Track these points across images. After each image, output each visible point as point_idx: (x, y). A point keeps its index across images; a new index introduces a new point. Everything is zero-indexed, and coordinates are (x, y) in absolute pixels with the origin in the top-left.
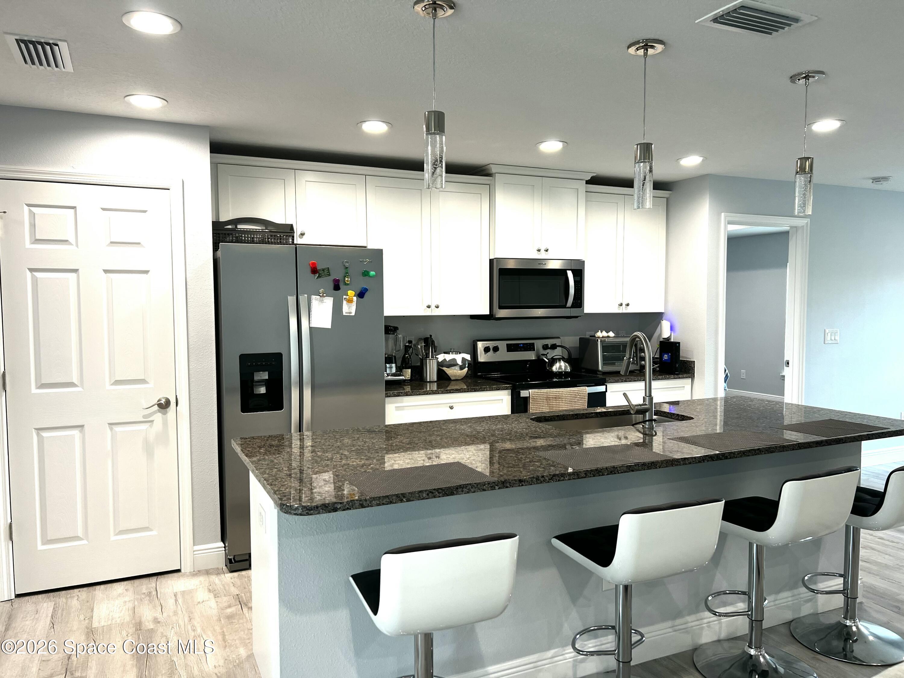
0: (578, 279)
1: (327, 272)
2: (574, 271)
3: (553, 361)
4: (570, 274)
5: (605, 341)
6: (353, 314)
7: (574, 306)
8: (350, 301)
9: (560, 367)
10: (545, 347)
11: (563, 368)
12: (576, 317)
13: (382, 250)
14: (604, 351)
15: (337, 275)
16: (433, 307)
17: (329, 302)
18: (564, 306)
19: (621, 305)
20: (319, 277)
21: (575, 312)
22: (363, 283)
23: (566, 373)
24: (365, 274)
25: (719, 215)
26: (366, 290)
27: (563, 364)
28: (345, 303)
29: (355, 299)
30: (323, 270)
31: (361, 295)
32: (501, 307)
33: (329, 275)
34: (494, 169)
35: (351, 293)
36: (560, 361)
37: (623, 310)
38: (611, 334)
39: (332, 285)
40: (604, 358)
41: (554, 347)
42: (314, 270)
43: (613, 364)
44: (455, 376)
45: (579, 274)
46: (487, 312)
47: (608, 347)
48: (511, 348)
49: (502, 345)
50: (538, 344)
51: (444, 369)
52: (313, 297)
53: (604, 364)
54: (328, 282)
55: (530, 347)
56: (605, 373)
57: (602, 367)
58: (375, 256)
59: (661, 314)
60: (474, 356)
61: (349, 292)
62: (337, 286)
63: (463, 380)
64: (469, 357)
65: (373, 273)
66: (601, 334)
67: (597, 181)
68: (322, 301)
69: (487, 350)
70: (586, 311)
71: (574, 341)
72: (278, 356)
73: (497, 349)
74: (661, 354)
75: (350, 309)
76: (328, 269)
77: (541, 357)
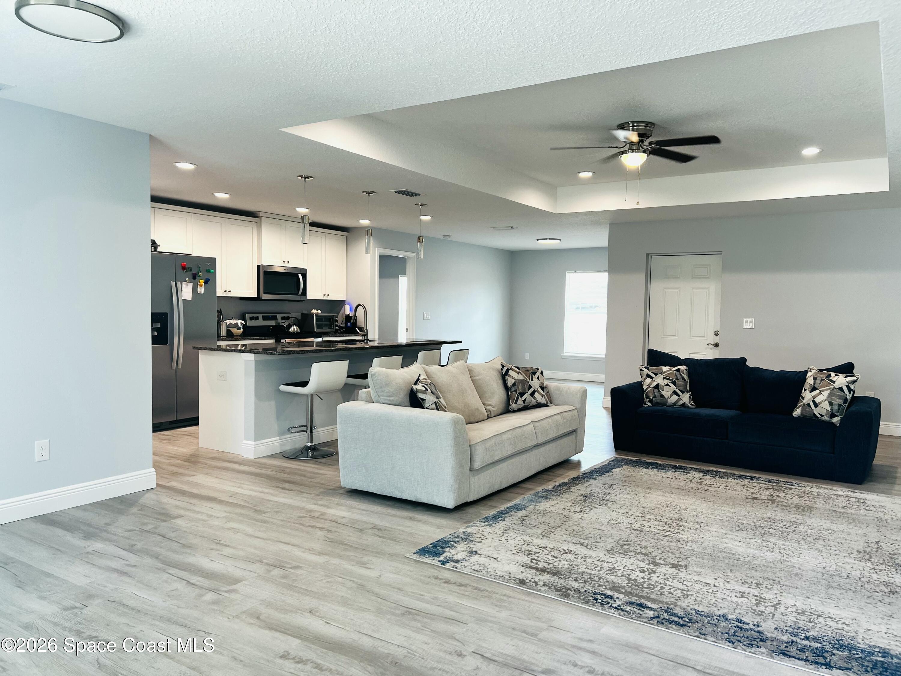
0: (304, 278)
1: (190, 269)
2: (302, 275)
3: (289, 326)
4: (300, 276)
5: (318, 315)
6: (203, 293)
7: (302, 294)
8: (201, 285)
10: (283, 318)
11: (296, 330)
12: (302, 301)
13: (216, 258)
14: (317, 321)
15: (194, 271)
16: (227, 291)
17: (190, 285)
18: (297, 294)
19: (325, 295)
20: (186, 272)
21: (302, 298)
22: (207, 276)
23: (297, 332)
24: (208, 271)
25: (375, 247)
26: (209, 280)
27: (295, 327)
28: (198, 286)
29: (203, 284)
30: (188, 268)
31: (206, 282)
32: (265, 293)
33: (191, 271)
34: (261, 214)
36: (293, 326)
37: (325, 298)
38: (319, 311)
39: (191, 277)
40: (317, 325)
41: (288, 318)
42: (184, 268)
43: (322, 328)
44: (236, 333)
45: (305, 276)
46: (256, 295)
47: (319, 318)
48: (265, 318)
49: (260, 316)
50: (279, 316)
51: (230, 329)
52: (184, 282)
53: (317, 328)
54: (190, 274)
55: (275, 318)
56: (317, 333)
57: (316, 330)
58: (212, 261)
59: (344, 301)
60: (246, 322)
61: (201, 281)
62: (195, 277)
63: (240, 336)
64: (243, 322)
65: (212, 271)
66: (314, 311)
67: (313, 224)
68: (187, 285)
69: (252, 319)
70: (308, 298)
71: (298, 315)
72: (166, 314)
73: (257, 318)
74: (346, 323)
75: (201, 290)
76: (191, 268)
77: (281, 324)
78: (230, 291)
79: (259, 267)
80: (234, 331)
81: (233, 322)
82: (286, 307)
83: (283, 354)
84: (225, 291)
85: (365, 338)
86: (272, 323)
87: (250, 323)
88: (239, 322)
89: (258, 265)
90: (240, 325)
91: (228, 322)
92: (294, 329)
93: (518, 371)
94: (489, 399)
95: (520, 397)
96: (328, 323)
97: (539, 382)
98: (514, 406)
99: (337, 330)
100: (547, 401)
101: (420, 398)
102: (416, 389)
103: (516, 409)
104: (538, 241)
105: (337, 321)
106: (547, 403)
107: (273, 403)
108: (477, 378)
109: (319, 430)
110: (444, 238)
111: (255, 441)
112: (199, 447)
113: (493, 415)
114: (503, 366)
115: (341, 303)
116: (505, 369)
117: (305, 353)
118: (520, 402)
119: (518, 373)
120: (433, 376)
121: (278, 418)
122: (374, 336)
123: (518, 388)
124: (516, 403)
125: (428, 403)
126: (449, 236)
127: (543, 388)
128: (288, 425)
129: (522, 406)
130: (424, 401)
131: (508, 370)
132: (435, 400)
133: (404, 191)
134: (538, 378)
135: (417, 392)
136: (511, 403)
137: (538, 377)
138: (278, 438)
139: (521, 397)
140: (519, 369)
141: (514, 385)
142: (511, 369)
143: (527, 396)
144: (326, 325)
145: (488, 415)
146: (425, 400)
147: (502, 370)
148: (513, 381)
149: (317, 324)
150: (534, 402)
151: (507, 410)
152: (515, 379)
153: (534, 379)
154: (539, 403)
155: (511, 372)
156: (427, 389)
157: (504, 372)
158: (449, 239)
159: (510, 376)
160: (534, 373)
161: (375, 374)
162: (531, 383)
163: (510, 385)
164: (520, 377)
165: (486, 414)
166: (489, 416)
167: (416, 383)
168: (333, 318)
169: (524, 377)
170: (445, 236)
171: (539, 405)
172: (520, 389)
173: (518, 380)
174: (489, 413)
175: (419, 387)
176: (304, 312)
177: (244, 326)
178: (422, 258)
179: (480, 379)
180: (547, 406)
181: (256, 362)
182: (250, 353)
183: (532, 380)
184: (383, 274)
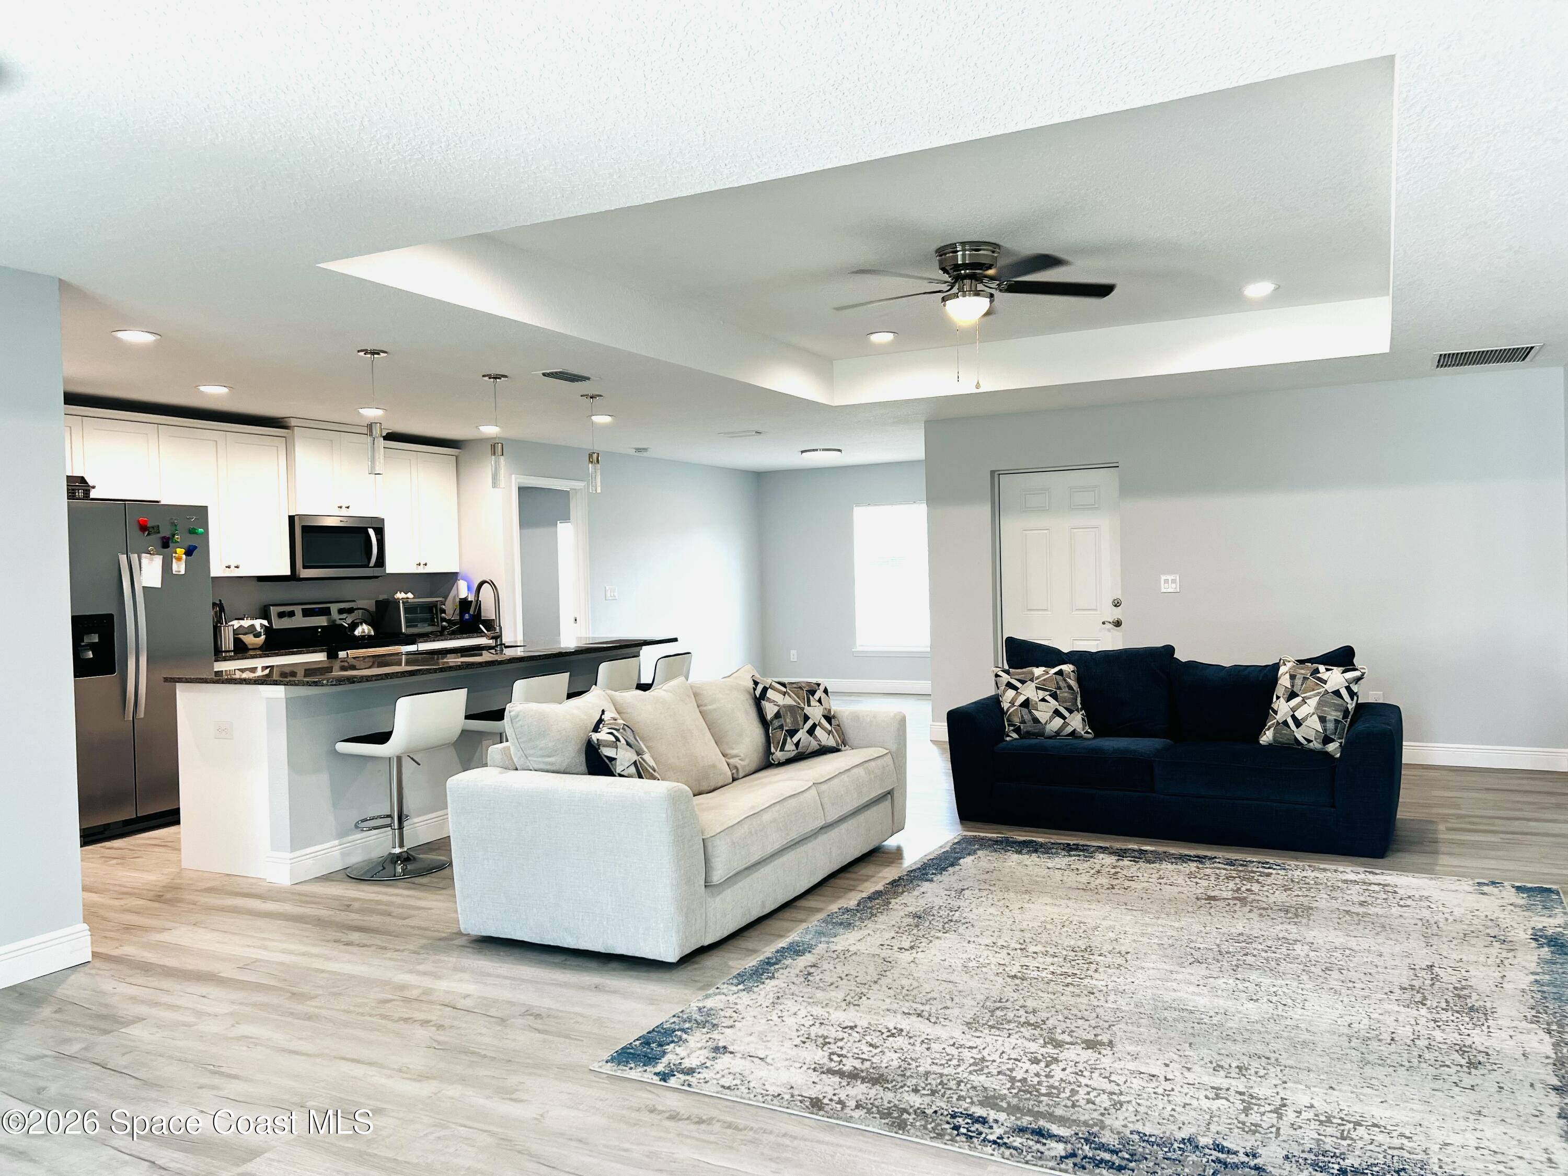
0: (379, 537)
1: (156, 530)
2: (374, 529)
3: (354, 626)
4: (371, 532)
5: (408, 602)
6: (183, 572)
7: (376, 565)
8: (179, 559)
9: (363, 632)
10: (341, 611)
11: (366, 631)
12: (377, 577)
13: (206, 507)
14: (406, 612)
15: (165, 532)
16: (232, 567)
17: (158, 561)
18: (367, 566)
19: (419, 564)
20: (148, 534)
21: (377, 572)
22: (192, 541)
23: (370, 636)
24: (192, 532)
25: (511, 475)
26: (195, 548)
27: (365, 627)
28: (174, 560)
29: (184, 556)
30: (153, 528)
31: (189, 553)
32: (305, 567)
33: (159, 533)
34: (293, 422)
35: (180, 551)
36: (361, 624)
37: (421, 570)
38: (410, 595)
39: (159, 543)
40: (407, 620)
41: (350, 611)
42: (143, 528)
43: (416, 626)
44: (253, 644)
45: (380, 532)
46: (287, 572)
47: (410, 609)
48: (307, 613)
49: (298, 610)
50: (334, 608)
51: (241, 636)
52: (144, 555)
53: (407, 627)
54: (156, 538)
55: (326, 612)
56: (407, 636)
57: (406, 630)
58: (201, 513)
59: (456, 573)
60: (270, 622)
61: (178, 550)
62: (166, 543)
63: (261, 648)
64: (265, 623)
65: (201, 530)
66: (400, 595)
67: (391, 437)
68: (152, 560)
69: (281, 615)
70: (388, 571)
71: (370, 604)
72: (110, 617)
73: (291, 614)
74: (462, 614)
75: (179, 567)
76: (158, 526)
77: (339, 622)
78: (237, 567)
79: (292, 519)
80: (249, 639)
81: (246, 623)
82: (348, 590)
83: (340, 684)
84: (229, 567)
85: (496, 642)
86: (322, 621)
87: (278, 624)
88: (258, 623)
89: (289, 516)
90: (258, 628)
91: (236, 624)
92: (363, 630)
93: (784, 689)
94: (734, 746)
95: (789, 738)
96: (428, 616)
97: (821, 708)
98: (779, 755)
99: (444, 628)
100: (837, 742)
101: (607, 757)
102: (598, 740)
103: (783, 759)
104: (804, 454)
105: (443, 611)
106: (838, 745)
107: (324, 777)
108: (709, 707)
109: (416, 820)
110: (638, 454)
111: (291, 852)
112: (181, 870)
113: (741, 775)
114: (756, 683)
115: (450, 578)
116: (760, 688)
117: (382, 679)
118: (790, 746)
119: (784, 694)
120: (629, 711)
121: (335, 805)
122: (516, 636)
123: (785, 721)
124: (782, 750)
125: (622, 764)
126: (645, 450)
127: (829, 718)
128: (356, 816)
129: (793, 754)
130: (613, 762)
131: (765, 690)
132: (635, 757)
133: (560, 372)
134: (820, 701)
135: (599, 745)
136: (773, 750)
137: (820, 698)
138: (336, 842)
139: (791, 737)
140: (786, 687)
141: (778, 715)
142: (771, 687)
143: (802, 735)
144: (423, 620)
145: (733, 774)
146: (615, 759)
147: (755, 689)
148: (776, 709)
149: (406, 618)
150: (814, 745)
151: (767, 764)
152: (778, 706)
153: (813, 703)
154: (824, 746)
155: (770, 694)
156: (618, 739)
157: (758, 693)
158: (645, 454)
159: (769, 700)
160: (812, 692)
161: (517, 716)
162: (808, 710)
163: (769, 716)
164: (788, 701)
165: (729, 773)
166: (735, 776)
167: (596, 729)
168: (436, 606)
169: (795, 701)
170: (639, 450)
171: (823, 751)
172: (788, 723)
173: (784, 706)
174: (734, 771)
175: (603, 735)
176: (382, 597)
177: (268, 630)
178: (599, 490)
179: (715, 710)
180: (838, 750)
181: (288, 700)
182: (276, 684)
183: (809, 705)
184: (526, 521)
